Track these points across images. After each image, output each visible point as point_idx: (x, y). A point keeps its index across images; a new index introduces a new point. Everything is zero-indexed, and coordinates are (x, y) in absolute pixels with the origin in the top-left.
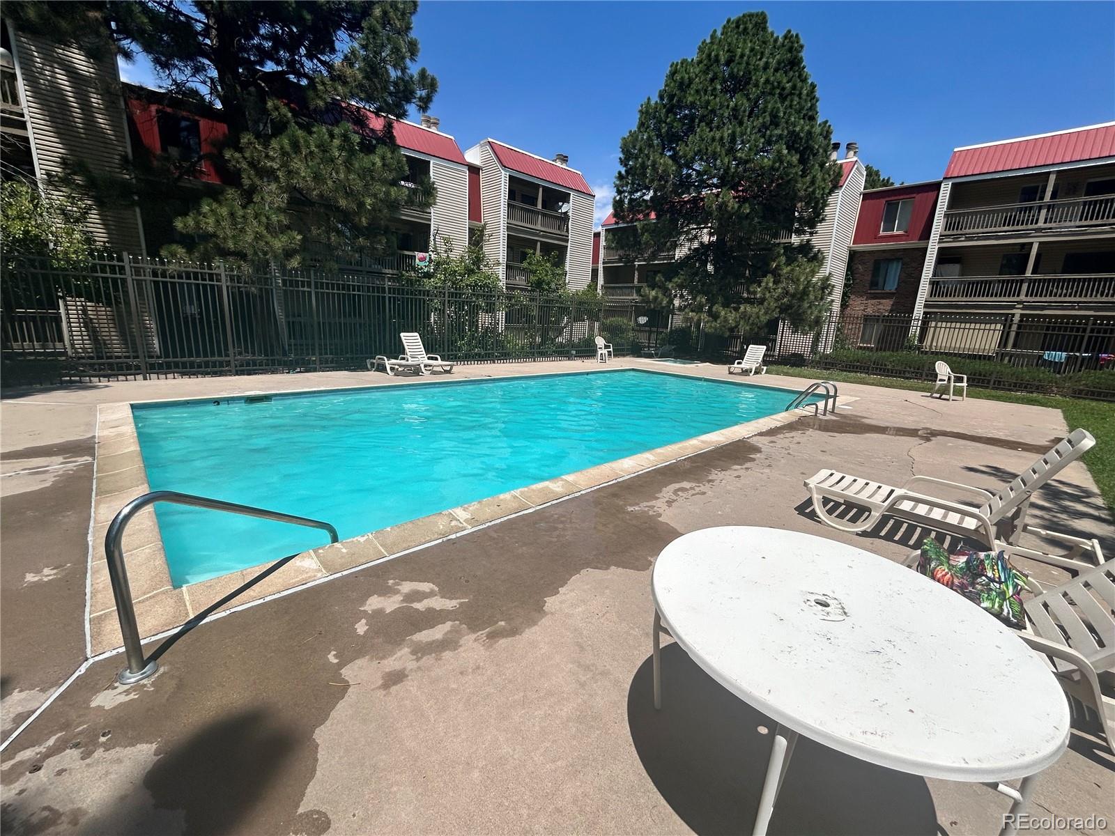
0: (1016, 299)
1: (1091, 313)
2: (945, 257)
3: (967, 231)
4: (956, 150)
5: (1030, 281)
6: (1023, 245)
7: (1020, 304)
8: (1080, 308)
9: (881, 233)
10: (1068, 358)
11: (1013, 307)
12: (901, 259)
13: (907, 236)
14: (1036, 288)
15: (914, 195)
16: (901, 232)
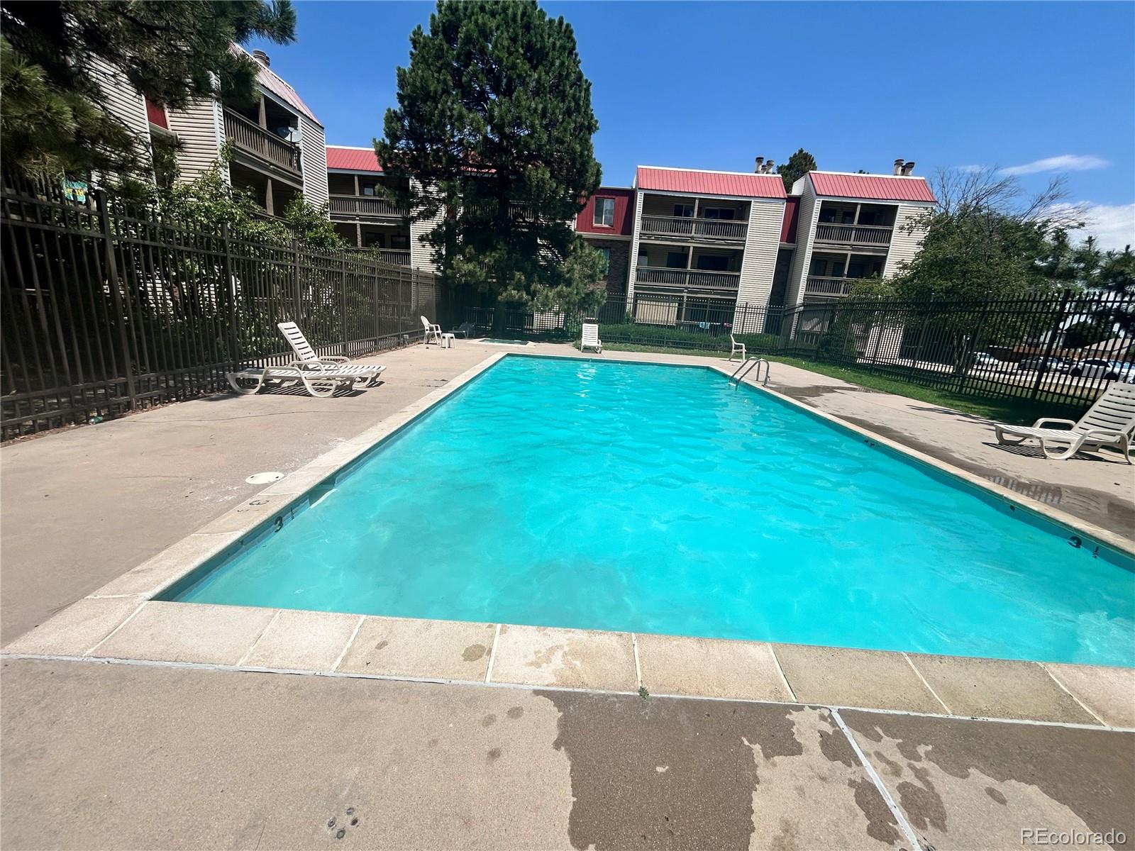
0: (683, 285)
1: (719, 297)
2: (643, 250)
3: (655, 232)
4: (639, 166)
5: (691, 274)
6: (683, 247)
7: (687, 288)
8: (715, 294)
9: (595, 225)
10: (711, 326)
11: (682, 291)
12: (610, 248)
13: (612, 229)
14: (695, 278)
15: (614, 197)
16: (607, 226)
